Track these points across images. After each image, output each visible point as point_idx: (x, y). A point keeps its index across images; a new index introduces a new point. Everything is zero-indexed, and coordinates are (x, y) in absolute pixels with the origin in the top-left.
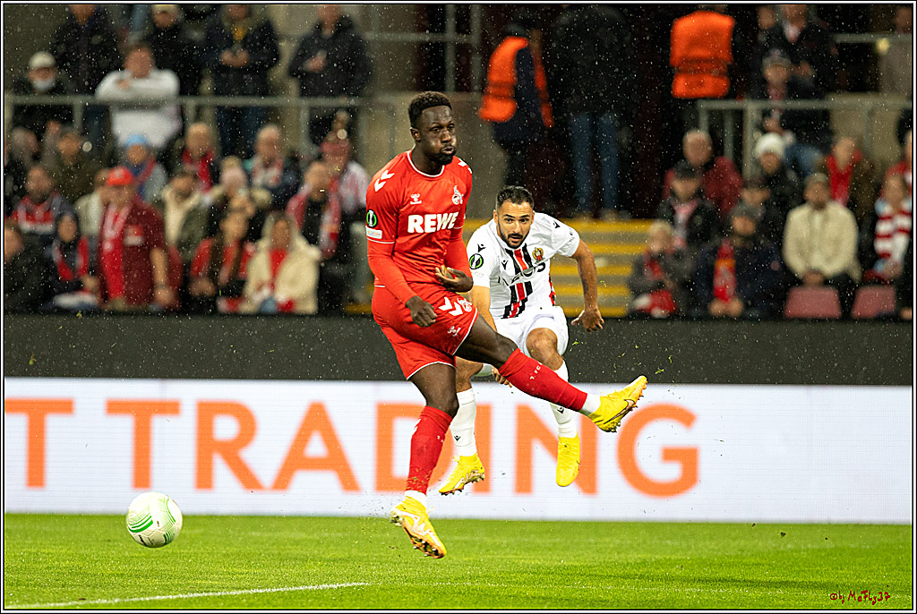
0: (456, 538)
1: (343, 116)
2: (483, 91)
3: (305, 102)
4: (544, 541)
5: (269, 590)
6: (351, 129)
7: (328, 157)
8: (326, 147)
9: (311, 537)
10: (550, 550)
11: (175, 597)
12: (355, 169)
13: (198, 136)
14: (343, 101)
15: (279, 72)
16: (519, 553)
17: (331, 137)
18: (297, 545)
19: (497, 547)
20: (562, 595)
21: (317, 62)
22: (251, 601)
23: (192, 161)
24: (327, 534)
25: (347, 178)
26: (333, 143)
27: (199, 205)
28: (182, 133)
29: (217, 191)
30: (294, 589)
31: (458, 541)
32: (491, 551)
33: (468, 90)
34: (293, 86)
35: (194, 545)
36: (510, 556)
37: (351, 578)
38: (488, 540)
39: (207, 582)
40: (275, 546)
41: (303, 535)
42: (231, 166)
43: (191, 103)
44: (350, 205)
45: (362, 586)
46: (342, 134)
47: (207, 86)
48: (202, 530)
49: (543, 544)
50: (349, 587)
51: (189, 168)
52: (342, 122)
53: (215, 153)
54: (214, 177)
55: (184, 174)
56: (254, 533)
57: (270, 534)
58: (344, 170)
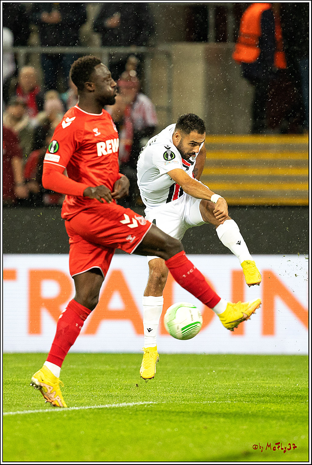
0: (220, 368)
1: (133, 60)
2: (236, 40)
3: (106, 51)
4: (284, 370)
5: (83, 408)
6: (140, 70)
7: (123, 90)
8: (122, 83)
9: (113, 369)
10: (288, 376)
11: (14, 413)
12: (143, 99)
13: (28, 76)
14: (133, 49)
15: (87, 28)
16: (265, 379)
17: (125, 75)
18: (103, 374)
19: (250, 375)
20: (298, 410)
21: (114, 21)
22: (70, 415)
23: (23, 94)
24: (125, 367)
25: (137, 106)
26: (126, 80)
27: (27, 126)
28: (16, 73)
29: (42, 116)
30: (101, 406)
31: (220, 371)
32: (245, 378)
33: (224, 40)
34: (97, 39)
35: (28, 375)
36: (259, 381)
37: (143, 398)
38: (243, 370)
39: (37, 402)
40: (87, 376)
41: (108, 367)
42: (52, 98)
43: (22, 51)
44: (139, 125)
45: (151, 404)
46: (133, 73)
47: (34, 39)
48: (34, 364)
49: (283, 372)
50: (142, 405)
51: (20, 99)
52: (133, 64)
53: (40, 88)
54: (39, 106)
55: (17, 104)
56: (71, 366)
57: (83, 367)
58: (135, 100)
